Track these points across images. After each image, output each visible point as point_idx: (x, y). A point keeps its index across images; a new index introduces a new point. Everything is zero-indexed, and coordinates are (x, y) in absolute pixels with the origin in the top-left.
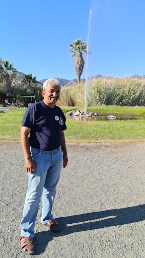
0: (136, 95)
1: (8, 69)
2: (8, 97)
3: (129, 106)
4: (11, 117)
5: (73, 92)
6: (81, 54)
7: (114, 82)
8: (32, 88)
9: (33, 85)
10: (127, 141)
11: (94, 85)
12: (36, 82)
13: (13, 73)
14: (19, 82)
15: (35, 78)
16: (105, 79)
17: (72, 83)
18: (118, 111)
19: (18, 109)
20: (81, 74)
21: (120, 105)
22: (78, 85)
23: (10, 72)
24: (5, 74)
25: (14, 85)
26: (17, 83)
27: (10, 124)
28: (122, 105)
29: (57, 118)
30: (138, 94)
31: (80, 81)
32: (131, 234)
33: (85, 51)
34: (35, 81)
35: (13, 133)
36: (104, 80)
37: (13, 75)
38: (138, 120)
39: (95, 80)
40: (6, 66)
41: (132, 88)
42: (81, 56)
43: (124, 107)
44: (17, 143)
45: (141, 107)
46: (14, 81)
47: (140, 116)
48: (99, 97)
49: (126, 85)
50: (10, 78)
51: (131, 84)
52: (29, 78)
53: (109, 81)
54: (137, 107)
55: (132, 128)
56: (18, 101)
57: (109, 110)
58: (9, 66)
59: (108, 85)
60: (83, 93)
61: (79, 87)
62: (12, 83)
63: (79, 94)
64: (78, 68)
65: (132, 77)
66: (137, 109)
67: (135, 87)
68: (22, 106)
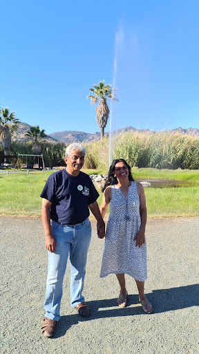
0: (179, 154)
1: (8, 119)
2: (6, 157)
3: (169, 169)
4: (9, 183)
5: (94, 149)
6: (105, 100)
7: (149, 137)
8: (38, 144)
9: (41, 140)
10: (160, 216)
11: (122, 140)
12: (46, 136)
13: (14, 124)
14: (22, 136)
15: (43, 131)
16: (137, 132)
17: (93, 138)
18: (154, 176)
19: (18, 171)
20: (105, 126)
21: (158, 168)
22: (102, 140)
23: (10, 124)
24: (4, 126)
25: (14, 140)
26: (18, 137)
27: (7, 193)
28: (160, 168)
29: (80, 188)
30: (180, 153)
31: (103, 135)
32: (151, 329)
33: (110, 97)
34: (43, 135)
35: (11, 204)
36: (136, 135)
37: (13, 127)
38: (179, 189)
39: (123, 135)
40: (5, 116)
41: (173, 146)
42: (105, 103)
43: (163, 170)
44: (16, 217)
45: (185, 170)
46: (15, 135)
47: (183, 182)
48: (130, 157)
49: (164, 141)
50: (10, 131)
51: (172, 140)
52: (35, 131)
53: (142, 136)
54: (179, 170)
55: (170, 199)
56: (19, 161)
57: (142, 175)
58: (9, 115)
59: (141, 142)
60: (107, 151)
61: (103, 144)
62: (13, 137)
63: (102, 153)
64: (100, 119)
65: (173, 130)
66: (180, 174)
67: (177, 144)
68: (25, 168)
